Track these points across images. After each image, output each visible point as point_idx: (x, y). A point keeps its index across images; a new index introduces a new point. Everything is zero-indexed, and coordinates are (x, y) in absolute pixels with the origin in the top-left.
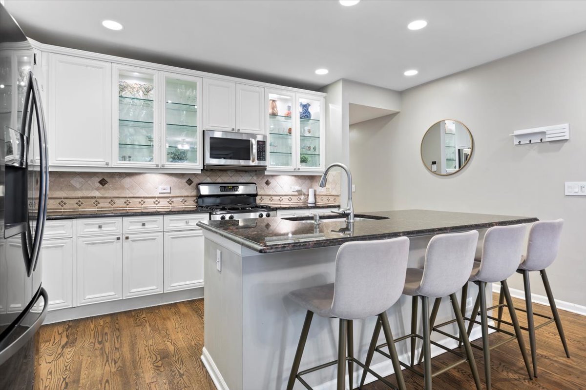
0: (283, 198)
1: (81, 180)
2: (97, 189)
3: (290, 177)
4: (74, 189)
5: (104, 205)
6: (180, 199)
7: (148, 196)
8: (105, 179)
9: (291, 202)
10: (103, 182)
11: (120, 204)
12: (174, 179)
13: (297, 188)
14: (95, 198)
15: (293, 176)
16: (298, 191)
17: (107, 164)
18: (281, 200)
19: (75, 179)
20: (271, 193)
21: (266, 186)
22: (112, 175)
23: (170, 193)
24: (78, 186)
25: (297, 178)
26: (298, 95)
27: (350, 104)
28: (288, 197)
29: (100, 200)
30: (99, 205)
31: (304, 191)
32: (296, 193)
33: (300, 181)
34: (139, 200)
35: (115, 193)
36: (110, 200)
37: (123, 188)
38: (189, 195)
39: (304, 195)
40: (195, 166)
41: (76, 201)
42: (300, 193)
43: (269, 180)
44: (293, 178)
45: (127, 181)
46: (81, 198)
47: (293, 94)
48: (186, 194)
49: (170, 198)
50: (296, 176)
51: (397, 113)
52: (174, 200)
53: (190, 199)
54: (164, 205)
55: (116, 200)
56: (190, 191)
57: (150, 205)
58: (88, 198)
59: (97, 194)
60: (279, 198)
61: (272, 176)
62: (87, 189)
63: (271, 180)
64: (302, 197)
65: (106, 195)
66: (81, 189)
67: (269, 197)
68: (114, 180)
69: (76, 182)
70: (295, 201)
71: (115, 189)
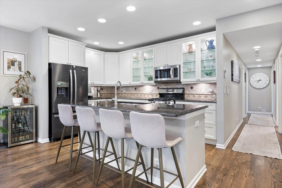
0: (201, 96)
2: (134, 91)
3: (205, 84)
4: (130, 91)
6: (155, 95)
7: (146, 93)
8: (136, 88)
9: (207, 98)
12: (153, 87)
13: (211, 90)
14: (134, 94)
15: (208, 83)
16: (211, 92)
17: (130, 83)
18: (200, 97)
19: (130, 88)
20: (194, 93)
21: (191, 89)
22: (137, 86)
23: (152, 92)
24: (130, 90)
25: (211, 85)
28: (205, 96)
30: (135, 96)
32: (210, 94)
34: (144, 95)
37: (140, 91)
40: (153, 82)
42: (213, 93)
43: (193, 86)
44: (208, 85)
45: (141, 88)
46: (131, 94)
47: (196, 39)
48: (157, 93)
50: (210, 83)
52: (153, 95)
53: (158, 95)
54: (150, 97)
55: (138, 95)
57: (146, 97)
59: (134, 92)
60: (198, 96)
61: (194, 84)
62: (132, 91)
63: (194, 86)
64: (214, 96)
65: (136, 93)
67: (193, 95)
68: (138, 88)
69: (130, 89)
70: (209, 98)
71: (138, 91)
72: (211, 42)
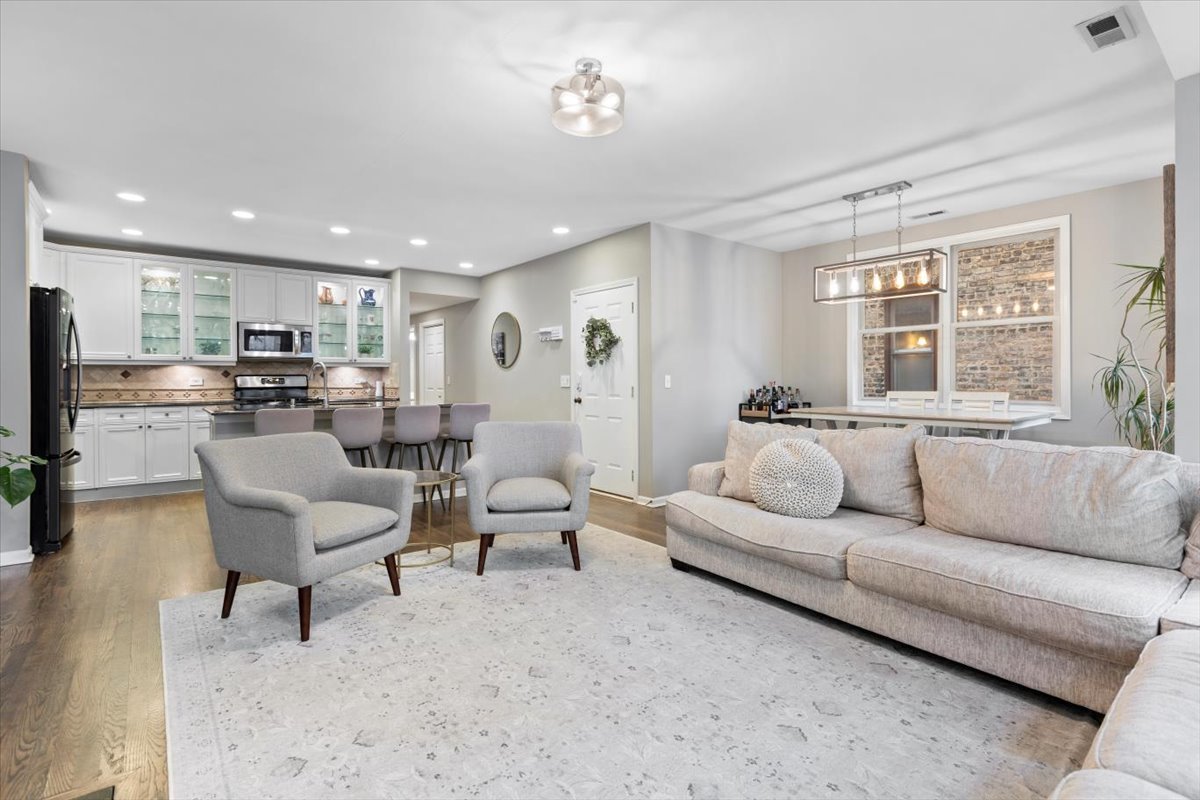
0: (342, 391)
1: (101, 372)
2: (119, 381)
3: (352, 369)
4: (94, 381)
5: (127, 397)
6: (215, 392)
7: (177, 388)
8: (127, 371)
9: (354, 395)
10: (126, 374)
11: (145, 395)
12: (208, 371)
13: (362, 380)
14: (116, 390)
16: (362, 384)
17: (129, 357)
19: (95, 371)
20: (327, 386)
21: (320, 378)
22: (136, 368)
23: (203, 386)
24: (98, 378)
25: (361, 370)
26: (354, 281)
27: (411, 293)
28: (350, 390)
29: (122, 393)
30: (121, 397)
31: (371, 383)
32: (361, 386)
33: (366, 373)
34: (167, 393)
35: (140, 386)
36: (133, 393)
37: (148, 380)
38: (226, 387)
39: (371, 387)
40: (229, 358)
41: (97, 393)
42: (365, 386)
44: (358, 370)
45: (154, 372)
46: (102, 391)
47: (349, 282)
48: (221, 386)
49: (202, 391)
50: (361, 368)
51: (477, 300)
52: (207, 392)
53: (226, 392)
54: (195, 397)
55: (139, 393)
56: (225, 384)
57: (179, 398)
58: (109, 390)
59: (119, 386)
60: (339, 391)
62: (108, 382)
63: (328, 373)
64: (368, 390)
65: (129, 388)
66: (101, 381)
67: (325, 391)
68: (138, 372)
69: (96, 374)
70: (359, 395)
71: (139, 381)
72: (370, 293)
